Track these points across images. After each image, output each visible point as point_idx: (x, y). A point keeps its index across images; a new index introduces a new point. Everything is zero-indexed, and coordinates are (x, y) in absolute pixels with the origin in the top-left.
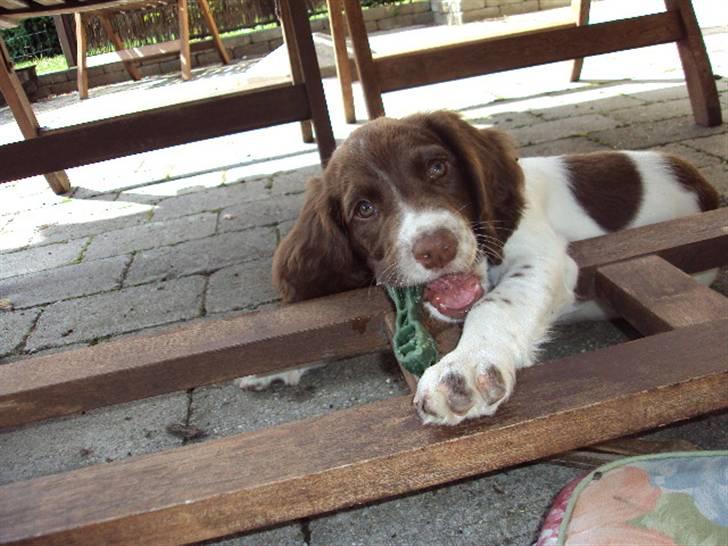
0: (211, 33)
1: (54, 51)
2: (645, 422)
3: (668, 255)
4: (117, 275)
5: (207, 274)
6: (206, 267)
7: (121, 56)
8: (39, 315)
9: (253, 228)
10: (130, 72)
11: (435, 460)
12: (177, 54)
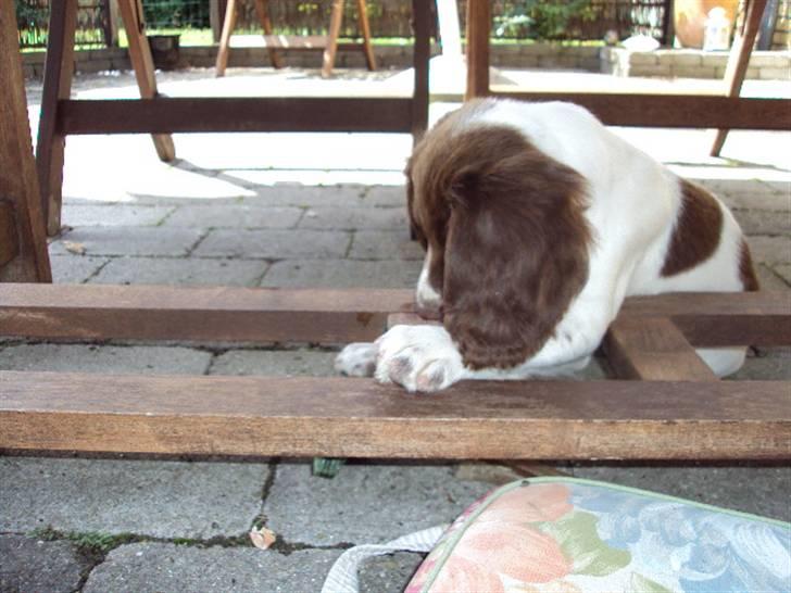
0: (364, 37)
1: (203, 23)
2: (577, 452)
3: (679, 321)
4: (189, 245)
5: (271, 261)
6: (271, 254)
7: (267, 41)
8: (105, 264)
9: (331, 230)
10: (273, 58)
11: (370, 433)
12: (321, 50)
